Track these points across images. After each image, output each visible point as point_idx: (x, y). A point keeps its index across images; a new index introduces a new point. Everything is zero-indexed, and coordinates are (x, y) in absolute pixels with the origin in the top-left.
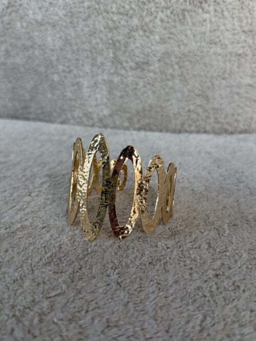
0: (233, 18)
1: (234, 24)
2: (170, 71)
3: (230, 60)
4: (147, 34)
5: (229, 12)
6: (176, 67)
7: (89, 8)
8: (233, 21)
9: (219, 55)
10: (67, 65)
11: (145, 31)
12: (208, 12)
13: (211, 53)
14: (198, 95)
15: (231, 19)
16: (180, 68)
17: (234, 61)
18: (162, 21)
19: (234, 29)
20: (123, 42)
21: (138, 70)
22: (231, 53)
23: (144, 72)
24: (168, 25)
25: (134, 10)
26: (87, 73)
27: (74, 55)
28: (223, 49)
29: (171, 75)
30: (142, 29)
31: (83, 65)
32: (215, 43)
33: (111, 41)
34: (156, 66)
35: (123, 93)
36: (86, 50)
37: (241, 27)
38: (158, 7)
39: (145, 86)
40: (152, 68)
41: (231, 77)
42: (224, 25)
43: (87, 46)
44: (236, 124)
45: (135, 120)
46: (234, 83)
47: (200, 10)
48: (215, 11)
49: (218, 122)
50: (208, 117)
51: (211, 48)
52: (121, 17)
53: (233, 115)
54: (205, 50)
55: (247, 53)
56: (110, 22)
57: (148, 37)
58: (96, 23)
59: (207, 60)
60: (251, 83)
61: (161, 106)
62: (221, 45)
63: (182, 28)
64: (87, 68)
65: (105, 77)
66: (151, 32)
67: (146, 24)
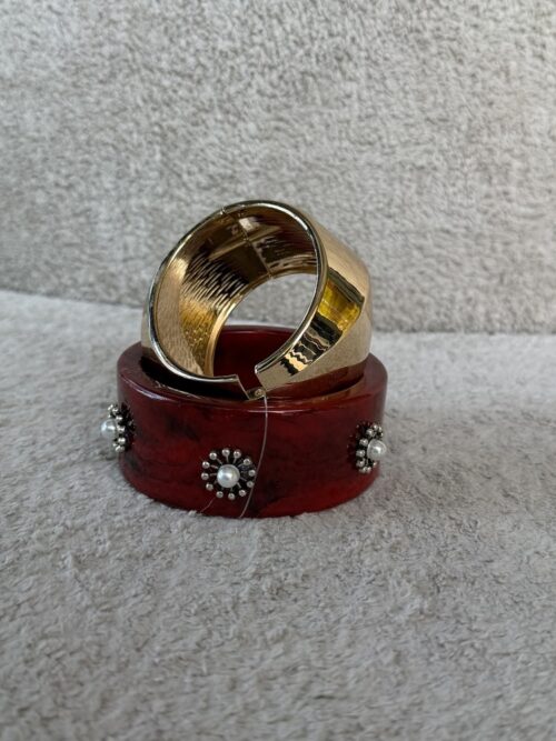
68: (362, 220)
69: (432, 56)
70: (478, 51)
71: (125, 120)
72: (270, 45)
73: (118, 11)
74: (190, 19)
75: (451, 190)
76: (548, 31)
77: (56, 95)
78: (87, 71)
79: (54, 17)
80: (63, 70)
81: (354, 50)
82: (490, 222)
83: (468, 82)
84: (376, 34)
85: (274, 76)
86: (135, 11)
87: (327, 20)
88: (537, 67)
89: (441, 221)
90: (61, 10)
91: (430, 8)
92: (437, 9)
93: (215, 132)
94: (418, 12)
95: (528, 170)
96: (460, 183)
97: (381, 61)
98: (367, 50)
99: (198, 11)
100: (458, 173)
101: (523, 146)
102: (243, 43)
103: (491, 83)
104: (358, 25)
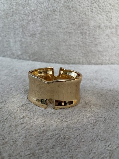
0: (67, 18)
1: (67, 21)
2: (43, 38)
3: (66, 35)
4: (35, 23)
5: (65, 15)
6: (46, 36)
7: (13, 11)
8: (67, 19)
9: (62, 32)
10: (5, 33)
11: (34, 22)
12: (57, 15)
13: (59, 32)
14: (55, 48)
15: (66, 19)
16: (48, 37)
17: (68, 35)
18: (40, 18)
19: (67, 23)
20: (25, 25)
21: (32, 37)
22: (66, 32)
23: (34, 38)
24: (42, 20)
25: (29, 13)
26: (12, 37)
27: (7, 30)
28: (63, 30)
29: (44, 39)
30: (33, 21)
31: (11, 34)
32: (60, 28)
33: (21, 25)
34: (38, 36)
35: (26, 46)
36: (12, 28)
37: (70, 22)
38: (38, 13)
39: (34, 43)
40: (37, 36)
41: (66, 41)
42: (63, 21)
43: (12, 27)
44: (70, 60)
45: (31, 57)
46: (68, 44)
47: (54, 14)
48: (60, 15)
49: (63, 59)
50: (59, 57)
51: (59, 29)
52: (25, 16)
53: (68, 57)
54: (56, 30)
55: (73, 32)
56: (21, 18)
57: (35, 24)
58: (16, 18)
59: (57, 34)
60: (75, 44)
61: (41, 52)
62: (63, 28)
63: (48, 21)
64: (12, 35)
65: (19, 39)
66: (36, 22)
67: (34, 19)
68: (59, 43)
69: (71, 11)
70: (80, 10)
71: (15, 23)
72: (41, 9)
73: (14, 3)
74: (27, 4)
75: (75, 37)
76: (93, 7)
77: (3, 19)
78: (8, 14)
79: (2, 4)
80: (4, 14)
81: (57, 10)
82: (83, 43)
83: (78, 16)
84: (61, 7)
85: (42, 15)
86: (17, 3)
87: (52, 4)
88: (91, 14)
89: (74, 43)
90: (3, 3)
91: (71, 2)
92: (72, 2)
93: (31, 26)
94: (69, 3)
95: (90, 34)
96: (77, 36)
97: (62, 12)
98: (59, 10)
99: (28, 3)
100: (77, 34)
101: (89, 29)
102: (37, 9)
103: (83, 17)
104: (58, 5)
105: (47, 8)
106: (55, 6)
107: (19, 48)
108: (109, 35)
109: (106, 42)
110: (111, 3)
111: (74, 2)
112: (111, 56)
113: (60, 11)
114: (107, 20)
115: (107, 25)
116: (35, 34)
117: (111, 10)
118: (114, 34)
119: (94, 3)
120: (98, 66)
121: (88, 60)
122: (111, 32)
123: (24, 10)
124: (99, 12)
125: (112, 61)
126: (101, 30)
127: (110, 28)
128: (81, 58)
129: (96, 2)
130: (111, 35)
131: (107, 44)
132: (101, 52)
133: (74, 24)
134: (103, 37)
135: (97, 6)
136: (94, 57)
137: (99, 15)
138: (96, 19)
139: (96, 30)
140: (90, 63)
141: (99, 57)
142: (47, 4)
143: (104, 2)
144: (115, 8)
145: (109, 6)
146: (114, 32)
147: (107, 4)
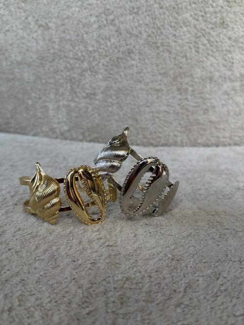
105: (116, 48)
106: (131, 43)
107: (65, 120)
108: (229, 92)
109: (223, 105)
110: (232, 36)
111: (165, 35)
112: (233, 131)
113: (139, 53)
114: (225, 66)
115: (225, 74)
116: (94, 94)
117: (232, 49)
118: (239, 91)
119: (200, 37)
120: (211, 148)
121: (192, 139)
122: (233, 87)
123: (74, 51)
124: (210, 52)
125: (237, 139)
126: (214, 83)
127: (230, 79)
128: (179, 134)
129: (205, 35)
130: (232, 92)
131: (226, 109)
132: (216, 123)
133: (165, 74)
134: (218, 96)
135: (206, 42)
136: (202, 132)
137: (211, 58)
138: (204, 65)
139: (205, 84)
140: (195, 144)
141: (211, 133)
142: (116, 40)
143: (218, 35)
144: (238, 45)
145: (229, 42)
146: (238, 88)
147: (225, 38)
